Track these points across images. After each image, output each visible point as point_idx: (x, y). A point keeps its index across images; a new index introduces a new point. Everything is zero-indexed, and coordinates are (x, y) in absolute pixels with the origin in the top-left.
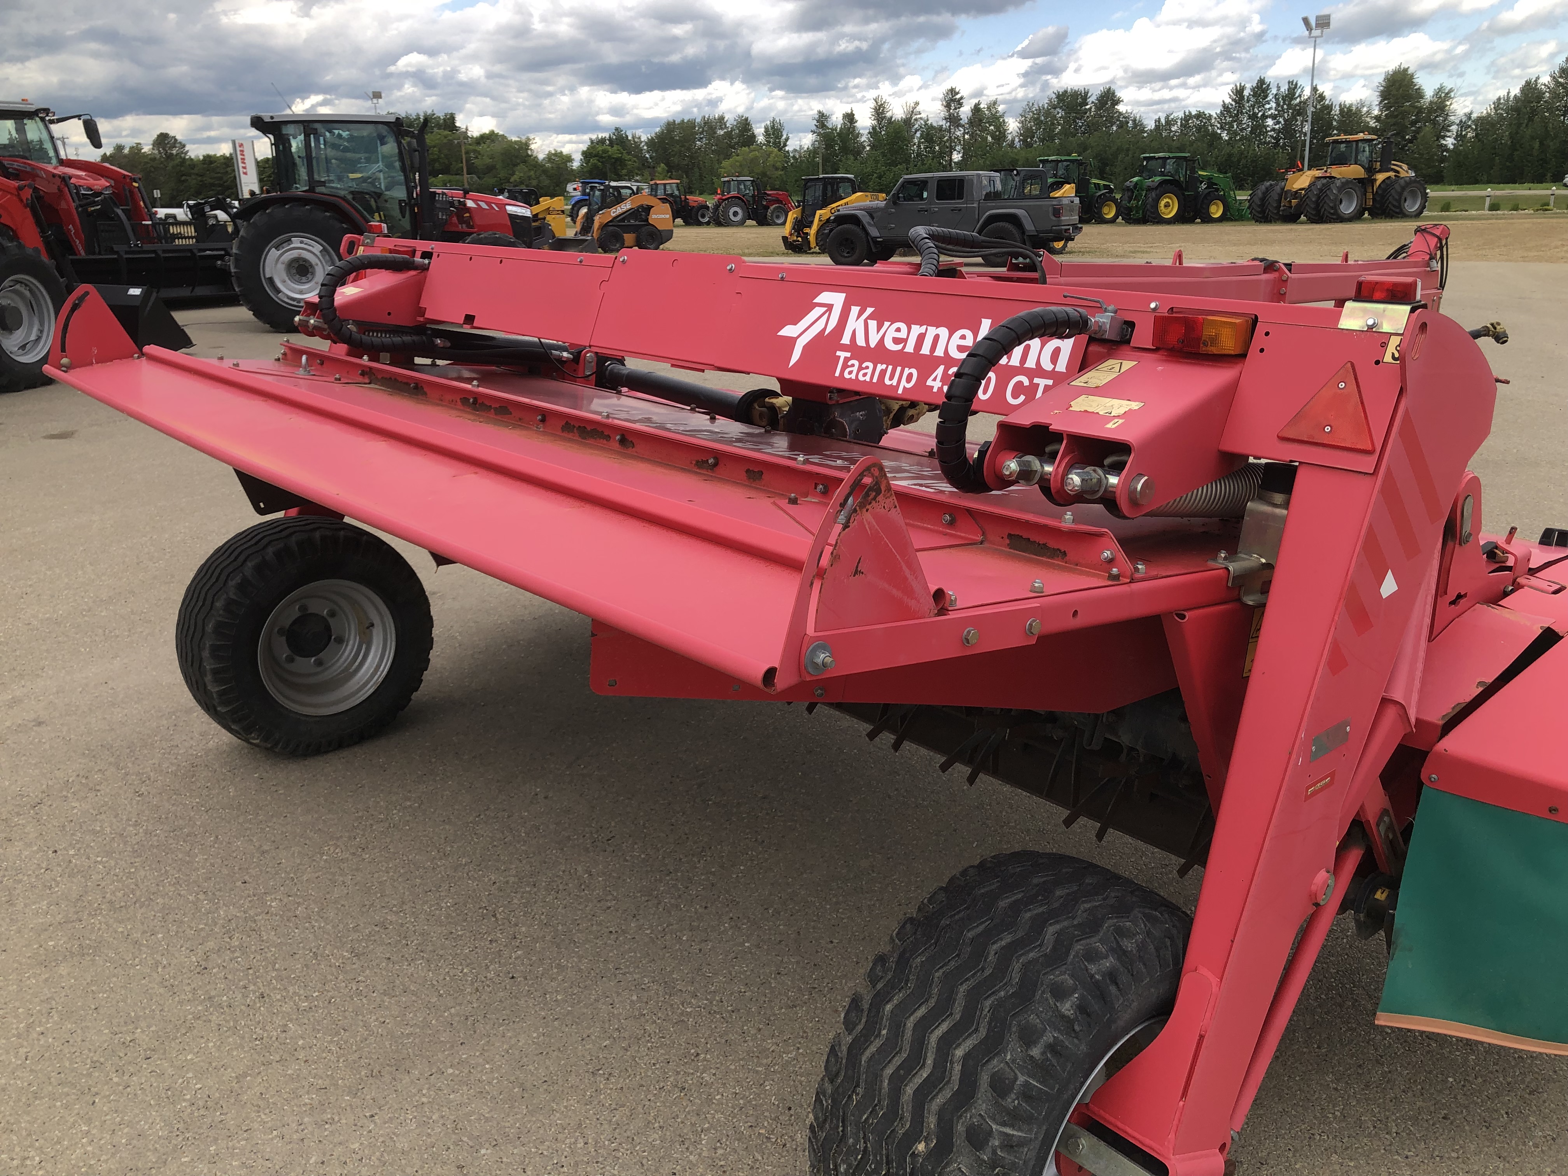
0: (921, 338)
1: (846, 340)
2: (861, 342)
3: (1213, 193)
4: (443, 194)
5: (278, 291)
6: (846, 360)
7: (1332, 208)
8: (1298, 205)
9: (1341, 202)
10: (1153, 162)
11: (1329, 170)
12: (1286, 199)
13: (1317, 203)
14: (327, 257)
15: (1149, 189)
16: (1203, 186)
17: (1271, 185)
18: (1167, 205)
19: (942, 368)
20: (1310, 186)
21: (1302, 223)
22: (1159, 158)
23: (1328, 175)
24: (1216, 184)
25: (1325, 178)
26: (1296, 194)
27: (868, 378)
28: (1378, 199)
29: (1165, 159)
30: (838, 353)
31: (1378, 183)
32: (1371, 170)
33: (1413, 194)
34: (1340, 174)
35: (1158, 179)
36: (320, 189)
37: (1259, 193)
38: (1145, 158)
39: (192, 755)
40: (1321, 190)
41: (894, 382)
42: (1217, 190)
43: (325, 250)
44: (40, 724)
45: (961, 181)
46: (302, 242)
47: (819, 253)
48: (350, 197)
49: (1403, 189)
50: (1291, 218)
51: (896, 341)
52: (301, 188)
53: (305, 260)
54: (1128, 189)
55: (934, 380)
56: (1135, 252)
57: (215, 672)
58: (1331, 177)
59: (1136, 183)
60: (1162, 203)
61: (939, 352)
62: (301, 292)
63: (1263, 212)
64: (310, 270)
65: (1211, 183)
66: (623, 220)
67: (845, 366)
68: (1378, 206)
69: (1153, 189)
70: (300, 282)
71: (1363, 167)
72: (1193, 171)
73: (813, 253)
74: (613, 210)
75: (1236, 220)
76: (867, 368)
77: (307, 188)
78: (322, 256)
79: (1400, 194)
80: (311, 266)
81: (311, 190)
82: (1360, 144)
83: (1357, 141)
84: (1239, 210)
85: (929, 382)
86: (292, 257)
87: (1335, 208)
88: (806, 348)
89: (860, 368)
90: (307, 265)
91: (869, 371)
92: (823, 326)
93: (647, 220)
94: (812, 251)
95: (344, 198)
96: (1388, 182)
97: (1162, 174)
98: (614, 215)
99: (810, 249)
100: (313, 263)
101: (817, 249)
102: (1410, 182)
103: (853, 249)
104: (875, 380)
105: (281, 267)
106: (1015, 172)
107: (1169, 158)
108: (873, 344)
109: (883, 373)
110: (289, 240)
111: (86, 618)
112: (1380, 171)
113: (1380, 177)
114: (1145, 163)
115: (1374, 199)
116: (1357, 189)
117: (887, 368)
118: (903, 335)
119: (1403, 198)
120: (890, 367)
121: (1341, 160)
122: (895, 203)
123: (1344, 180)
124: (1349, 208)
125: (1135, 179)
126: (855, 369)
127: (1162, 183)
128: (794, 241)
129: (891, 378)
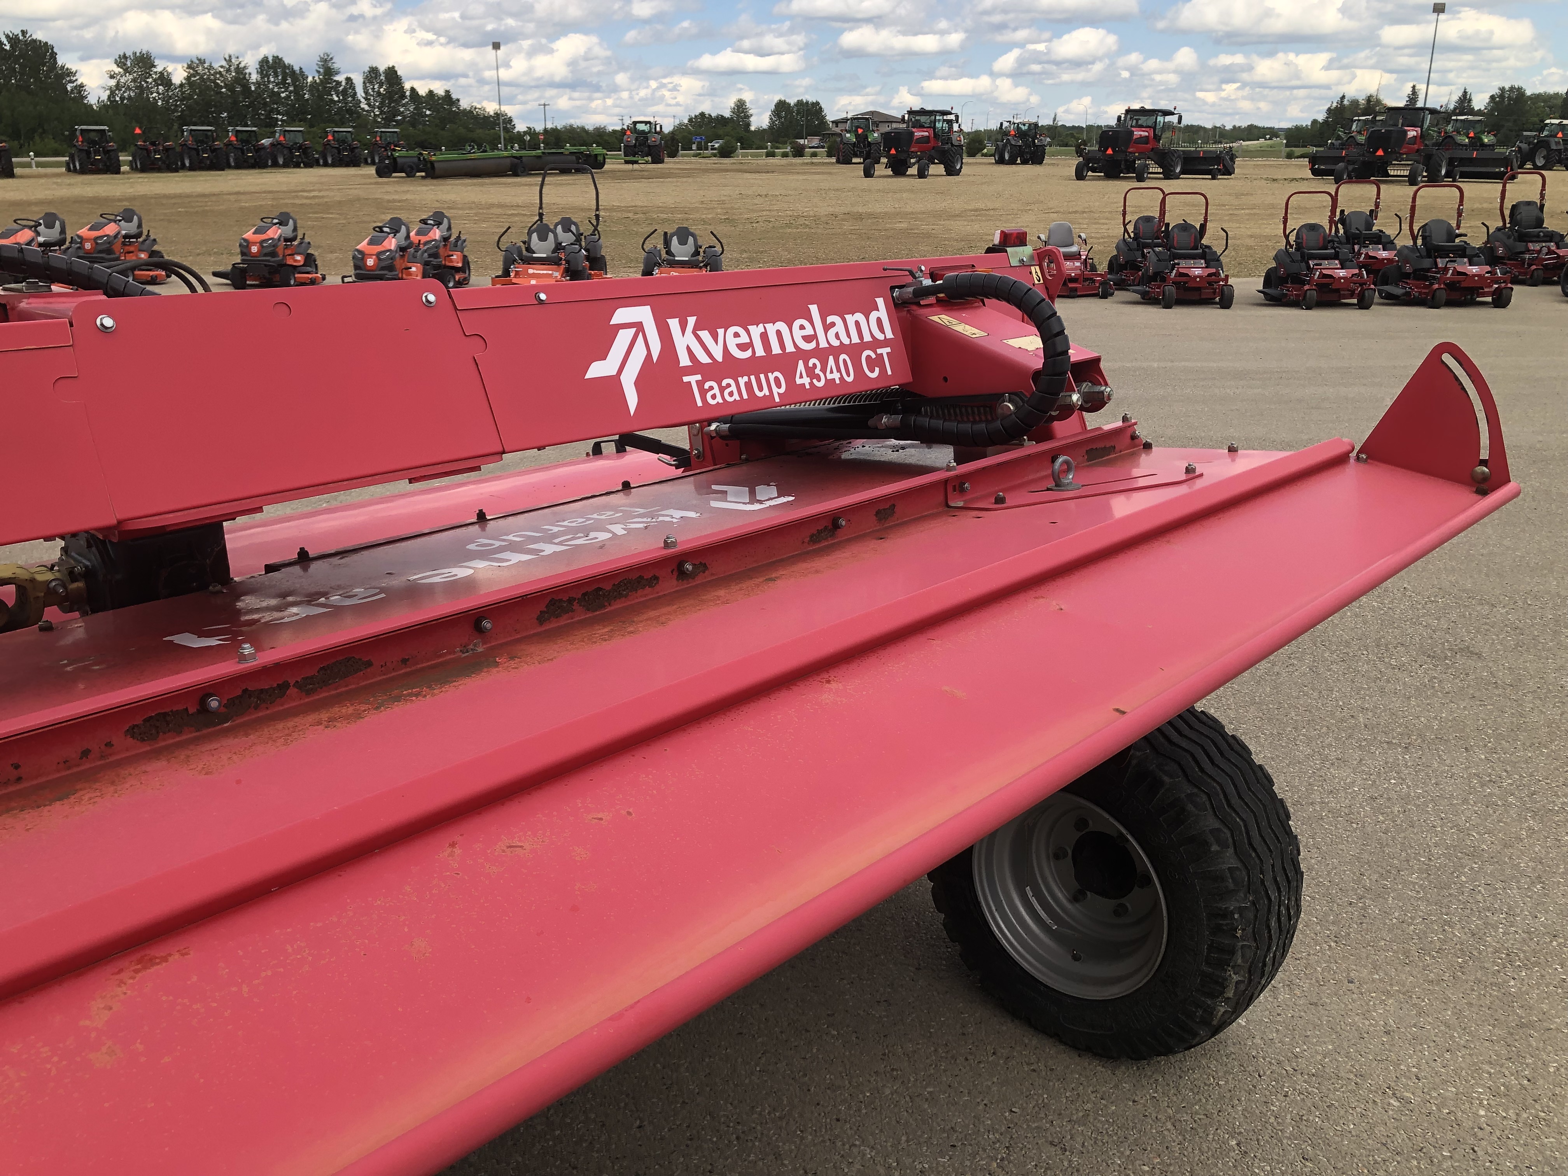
0: (764, 337)
1: (685, 361)
2: (704, 359)
6: (700, 384)
19: (801, 363)
27: (736, 397)
30: (686, 379)
41: (766, 391)
51: (742, 347)
55: (801, 377)
61: (790, 348)
67: (703, 393)
76: (729, 385)
85: (799, 381)
88: (639, 383)
89: (722, 390)
91: (733, 388)
92: (645, 352)
104: (745, 396)
108: (719, 358)
109: (748, 385)
117: (749, 379)
118: (744, 339)
120: (753, 377)
126: (716, 391)
129: (761, 389)
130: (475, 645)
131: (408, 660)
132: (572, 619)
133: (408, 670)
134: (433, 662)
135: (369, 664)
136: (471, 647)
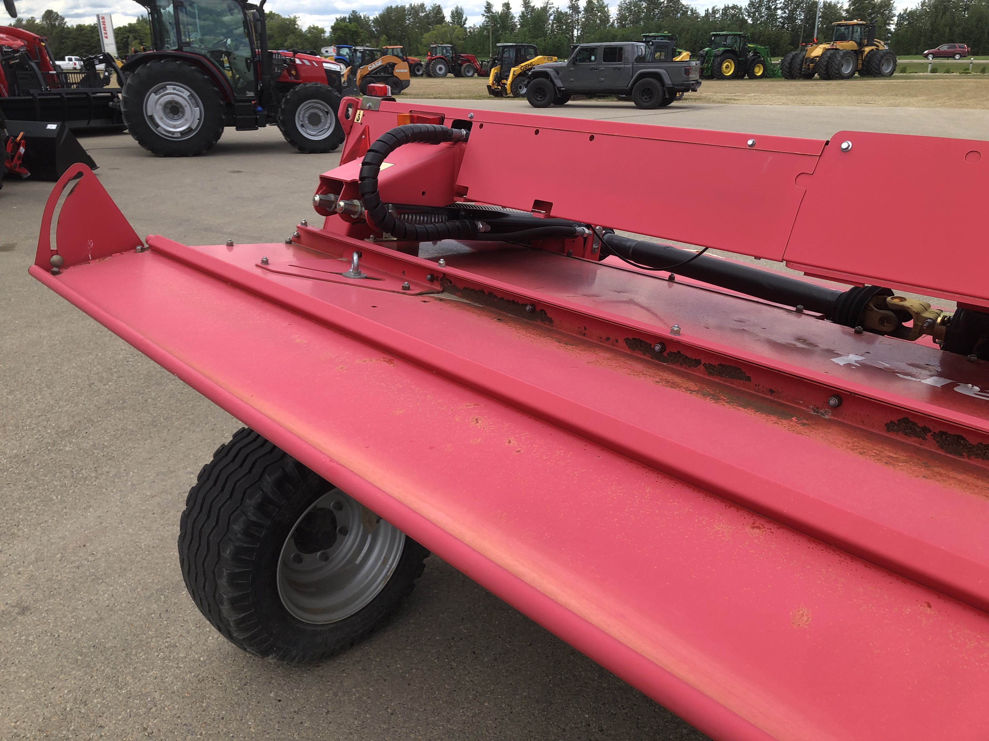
3: (757, 60)
4: (278, 54)
5: (157, 126)
7: (837, 70)
8: (814, 68)
9: (842, 66)
10: (718, 38)
11: (835, 44)
12: (806, 63)
13: (827, 66)
14: (193, 101)
15: (716, 56)
16: (751, 54)
17: (796, 54)
18: (727, 67)
20: (822, 55)
21: (816, 79)
22: (723, 35)
23: (834, 47)
24: (759, 53)
25: (833, 49)
26: (813, 60)
28: (865, 64)
29: (727, 35)
31: (866, 53)
32: (861, 45)
33: (888, 61)
34: (842, 46)
35: (722, 49)
36: (186, 49)
37: (788, 59)
38: (713, 35)
39: (194, 661)
40: (830, 58)
42: (759, 57)
43: (191, 95)
44: (24, 610)
45: (621, 49)
46: (174, 89)
47: (514, 97)
48: (208, 55)
49: (882, 57)
50: (809, 76)
52: (171, 47)
53: (177, 103)
54: (702, 56)
56: (728, 99)
57: (233, 602)
58: (836, 49)
59: (707, 52)
60: (724, 66)
62: (175, 127)
63: (790, 72)
64: (180, 110)
65: (756, 53)
66: (376, 73)
68: (865, 68)
69: (718, 56)
70: (173, 119)
71: (856, 42)
72: (745, 44)
73: (509, 97)
74: (369, 66)
75: (771, 77)
77: (177, 48)
78: (190, 99)
79: (880, 61)
80: (181, 106)
81: (180, 49)
82: (855, 28)
83: (853, 25)
84: (773, 71)
86: (167, 100)
87: (839, 69)
90: (178, 106)
93: (392, 73)
94: (508, 95)
95: (204, 56)
96: (872, 53)
97: (725, 46)
98: (370, 69)
99: (507, 94)
100: (183, 105)
101: (511, 95)
102: (886, 53)
103: (544, 95)
105: (159, 108)
106: (651, 43)
107: (729, 35)
110: (164, 88)
111: (53, 455)
112: (867, 46)
113: (867, 49)
114: (713, 38)
115: (862, 64)
116: (853, 57)
119: (881, 64)
121: (842, 38)
122: (574, 64)
123: (845, 51)
124: (847, 70)
125: (707, 49)
127: (725, 52)
128: (495, 89)
130: (826, 412)
131: (774, 392)
132: (921, 445)
133: (772, 398)
134: (790, 404)
135: (749, 379)
136: (822, 411)
